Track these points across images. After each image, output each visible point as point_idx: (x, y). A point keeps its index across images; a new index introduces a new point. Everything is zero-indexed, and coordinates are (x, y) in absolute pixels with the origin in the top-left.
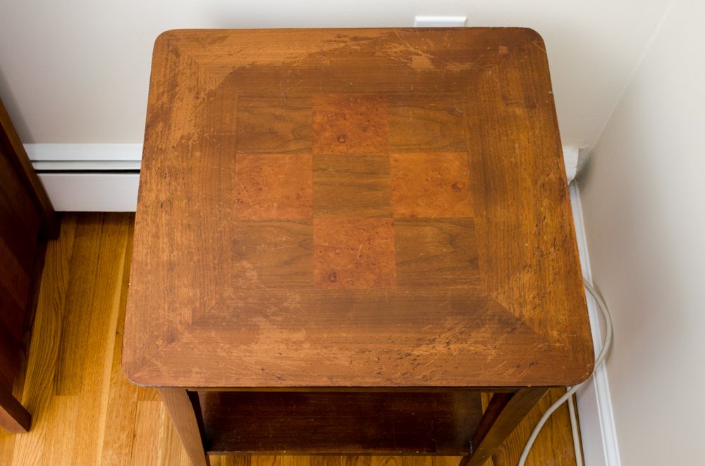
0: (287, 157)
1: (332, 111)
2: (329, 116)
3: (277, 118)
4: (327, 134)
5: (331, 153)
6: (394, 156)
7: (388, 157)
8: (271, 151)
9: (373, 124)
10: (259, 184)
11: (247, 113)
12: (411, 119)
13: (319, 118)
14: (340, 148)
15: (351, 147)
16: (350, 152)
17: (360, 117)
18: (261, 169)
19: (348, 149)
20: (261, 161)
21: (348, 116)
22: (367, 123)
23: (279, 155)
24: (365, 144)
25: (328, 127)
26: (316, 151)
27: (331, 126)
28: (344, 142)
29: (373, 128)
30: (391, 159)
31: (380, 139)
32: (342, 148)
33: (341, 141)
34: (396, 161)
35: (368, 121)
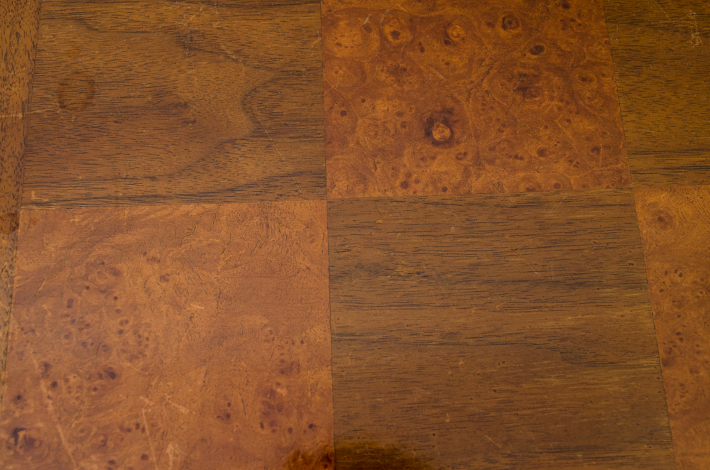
0: (228, 208)
1: (395, 12)
2: (388, 30)
3: (189, 43)
4: (382, 106)
5: (400, 193)
6: (651, 199)
7: (628, 206)
8: (161, 187)
9: (555, 60)
10: (107, 349)
11: (71, 27)
12: (696, 40)
13: (346, 40)
14: (435, 167)
15: (478, 162)
16: (477, 184)
17: (502, 33)
18: (117, 273)
19: (466, 173)
20: (118, 239)
21: (456, 31)
22: (532, 58)
23: (193, 209)
24: (531, 149)
25: (383, 76)
26: (341, 185)
27: (397, 72)
28: (448, 142)
29: (556, 80)
30: (642, 216)
31: (585, 126)
32: (444, 166)
33: (437, 136)
34: (662, 220)
35: (537, 50)
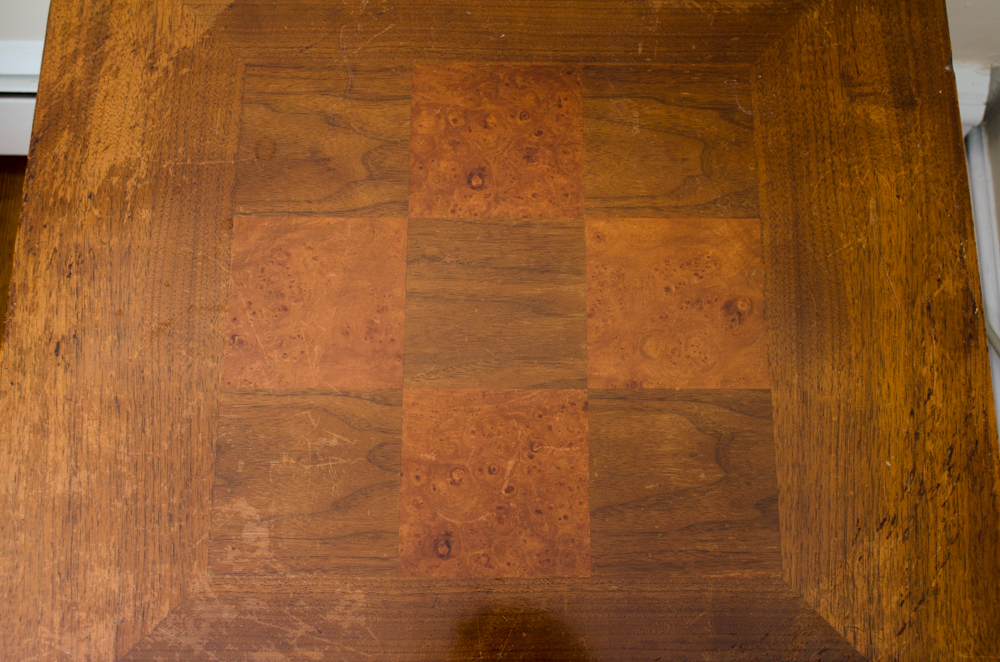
0: (352, 222)
1: (456, 106)
2: (451, 117)
3: (332, 122)
4: (443, 165)
5: (450, 216)
6: (595, 225)
7: (580, 228)
8: (314, 207)
9: (549, 140)
10: (283, 295)
11: (262, 108)
12: (636, 130)
13: (426, 123)
14: (472, 202)
15: (496, 200)
16: (495, 212)
17: (519, 122)
18: (288, 255)
19: (489, 206)
20: (289, 236)
21: (492, 120)
22: (535, 139)
23: (332, 220)
24: (528, 193)
25: (446, 147)
26: (417, 209)
27: (454, 144)
28: (480, 187)
29: (548, 152)
30: (588, 235)
31: (562, 180)
32: (477, 201)
33: (474, 183)
34: (599, 237)
35: (539, 133)
